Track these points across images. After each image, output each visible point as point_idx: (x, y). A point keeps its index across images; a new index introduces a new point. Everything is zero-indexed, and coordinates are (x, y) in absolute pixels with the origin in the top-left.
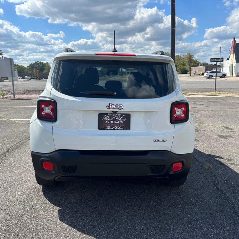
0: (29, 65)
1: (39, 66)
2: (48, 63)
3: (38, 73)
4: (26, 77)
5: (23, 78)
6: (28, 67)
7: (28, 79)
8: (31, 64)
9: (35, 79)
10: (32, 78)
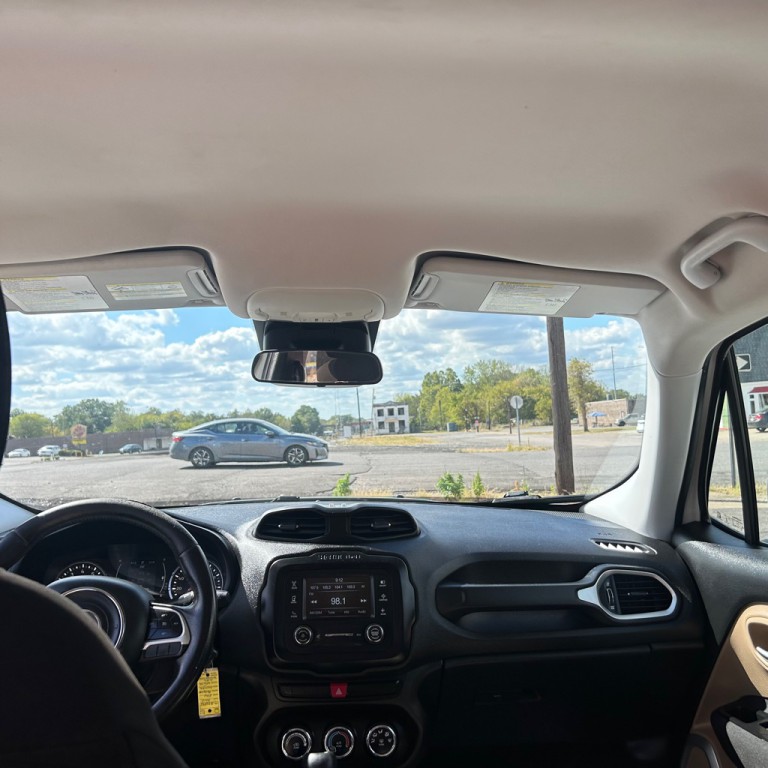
0: (59, 411)
1: (91, 413)
2: (121, 404)
3: (84, 435)
4: (44, 449)
5: (34, 454)
6: (56, 416)
7: (47, 457)
8: (68, 407)
9: (73, 455)
10: (62, 454)
